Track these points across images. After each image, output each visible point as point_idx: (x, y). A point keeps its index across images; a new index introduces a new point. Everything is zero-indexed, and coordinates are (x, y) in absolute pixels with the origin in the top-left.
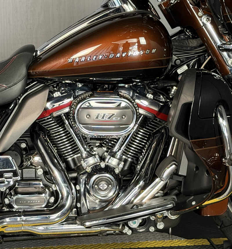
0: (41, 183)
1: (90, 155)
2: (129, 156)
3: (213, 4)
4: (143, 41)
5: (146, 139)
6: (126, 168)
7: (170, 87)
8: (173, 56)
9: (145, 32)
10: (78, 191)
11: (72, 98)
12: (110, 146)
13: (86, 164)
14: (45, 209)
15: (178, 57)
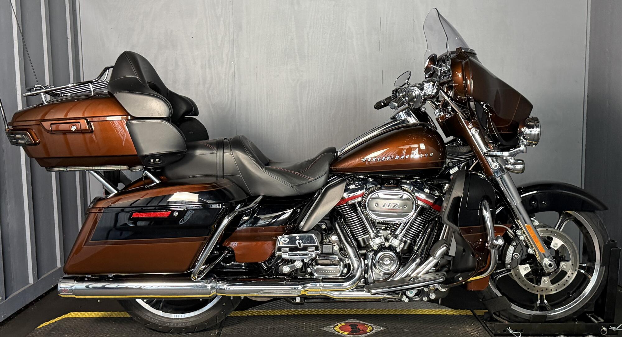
0: (337, 257)
1: (377, 236)
2: (408, 238)
3: (481, 119)
4: (423, 146)
5: (423, 225)
6: (405, 248)
7: (444, 184)
8: (447, 159)
9: (424, 140)
10: (366, 265)
11: (364, 190)
12: (393, 230)
13: (374, 243)
14: (340, 278)
15: (450, 160)
